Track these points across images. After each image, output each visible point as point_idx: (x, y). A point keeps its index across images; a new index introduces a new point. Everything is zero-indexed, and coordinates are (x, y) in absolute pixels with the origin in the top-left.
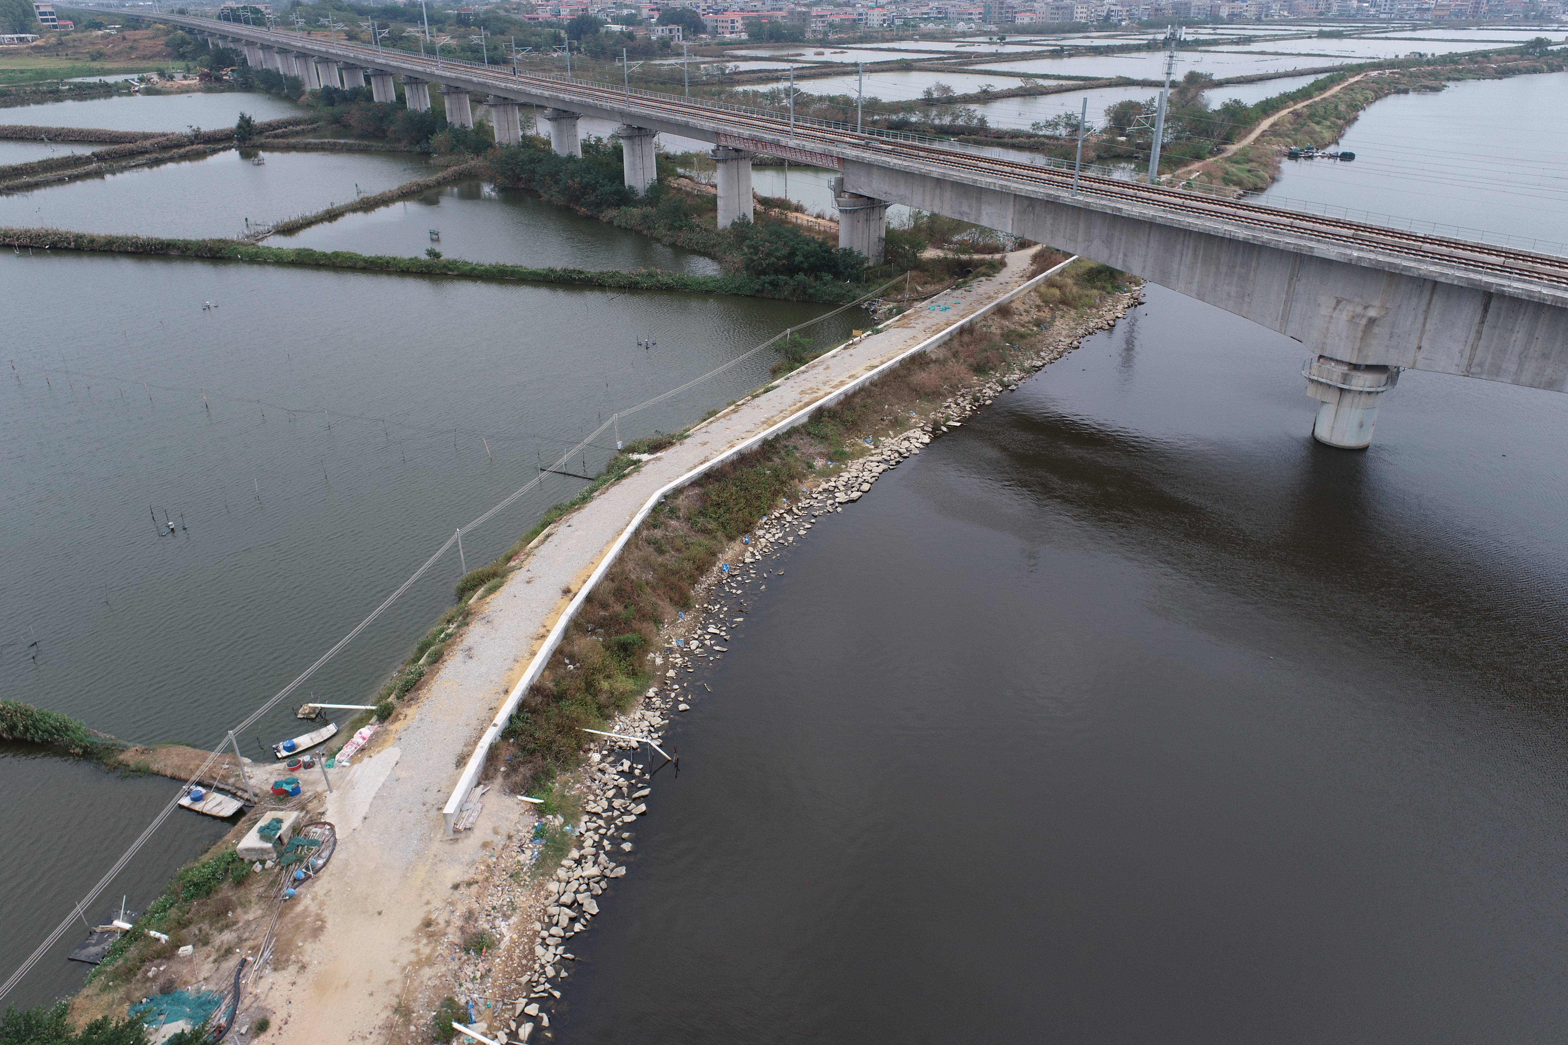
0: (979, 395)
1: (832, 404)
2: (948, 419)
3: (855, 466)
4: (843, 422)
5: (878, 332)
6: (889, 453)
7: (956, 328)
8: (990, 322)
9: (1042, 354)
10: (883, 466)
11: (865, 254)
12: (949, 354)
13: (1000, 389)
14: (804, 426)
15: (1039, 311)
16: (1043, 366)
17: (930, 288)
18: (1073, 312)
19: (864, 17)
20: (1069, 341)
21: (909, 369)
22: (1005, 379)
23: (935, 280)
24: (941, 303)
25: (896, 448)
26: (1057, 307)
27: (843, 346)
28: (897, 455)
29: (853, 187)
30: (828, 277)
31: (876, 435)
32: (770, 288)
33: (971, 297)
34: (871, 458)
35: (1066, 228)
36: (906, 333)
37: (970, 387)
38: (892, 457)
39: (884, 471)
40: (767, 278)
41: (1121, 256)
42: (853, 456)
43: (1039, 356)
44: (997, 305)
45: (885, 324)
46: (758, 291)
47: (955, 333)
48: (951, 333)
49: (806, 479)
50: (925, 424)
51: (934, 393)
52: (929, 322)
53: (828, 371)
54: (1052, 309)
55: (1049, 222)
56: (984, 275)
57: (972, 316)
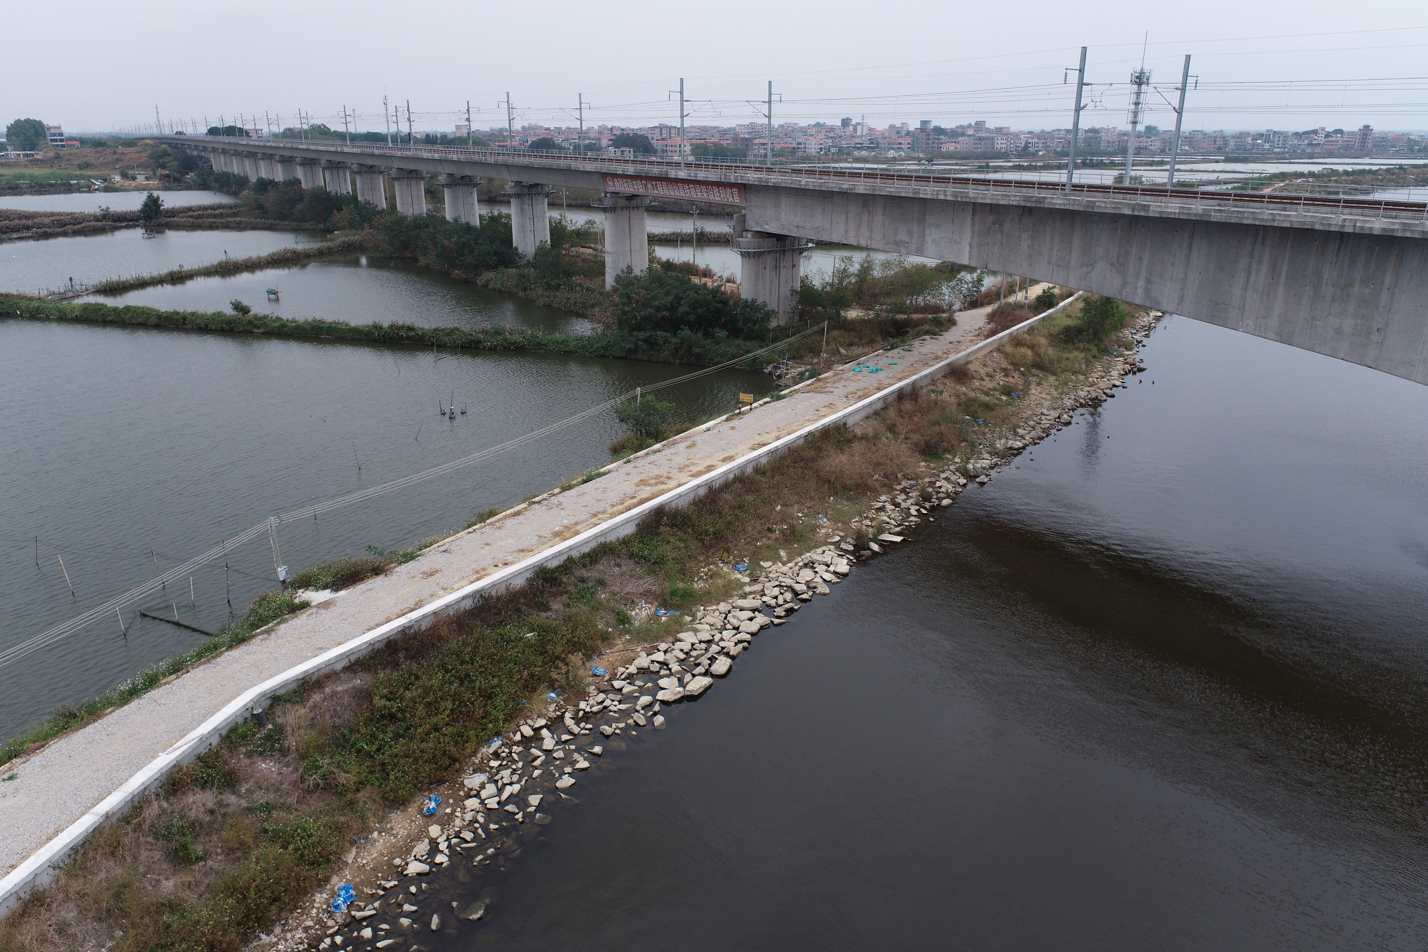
0: (930, 490)
1: (683, 503)
2: (881, 530)
3: (709, 619)
4: (699, 535)
5: (779, 398)
6: (776, 591)
7: (892, 393)
8: (941, 387)
9: (1020, 431)
10: (761, 619)
11: (772, 306)
12: (882, 428)
13: (963, 481)
14: (625, 542)
15: (1006, 375)
16: (1024, 448)
17: (856, 350)
18: (1052, 379)
19: (803, 146)
20: (1055, 414)
21: (819, 449)
22: (970, 466)
23: (863, 341)
24: (871, 364)
25: (788, 582)
26: (1030, 372)
27: (725, 417)
28: (788, 596)
29: (757, 224)
30: (722, 334)
31: (756, 557)
32: (645, 347)
33: (911, 358)
34: (742, 603)
35: (1051, 250)
36: (819, 399)
37: (917, 477)
38: (781, 601)
39: (762, 628)
40: (642, 335)
41: (1142, 283)
42: (708, 598)
43: (1016, 434)
44: (949, 365)
45: (792, 389)
46: (630, 351)
47: (891, 399)
48: (884, 398)
49: (611, 646)
50: (843, 539)
51: (857, 486)
52: (852, 386)
53: (692, 450)
54: (1023, 374)
55: (1025, 243)
56: (927, 333)
57: (914, 377)
